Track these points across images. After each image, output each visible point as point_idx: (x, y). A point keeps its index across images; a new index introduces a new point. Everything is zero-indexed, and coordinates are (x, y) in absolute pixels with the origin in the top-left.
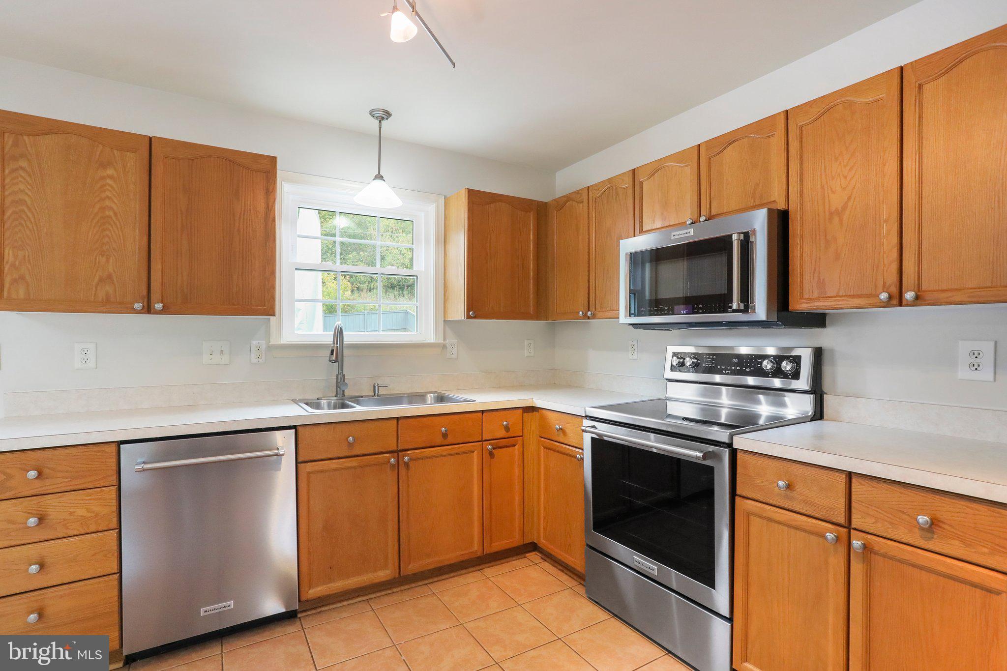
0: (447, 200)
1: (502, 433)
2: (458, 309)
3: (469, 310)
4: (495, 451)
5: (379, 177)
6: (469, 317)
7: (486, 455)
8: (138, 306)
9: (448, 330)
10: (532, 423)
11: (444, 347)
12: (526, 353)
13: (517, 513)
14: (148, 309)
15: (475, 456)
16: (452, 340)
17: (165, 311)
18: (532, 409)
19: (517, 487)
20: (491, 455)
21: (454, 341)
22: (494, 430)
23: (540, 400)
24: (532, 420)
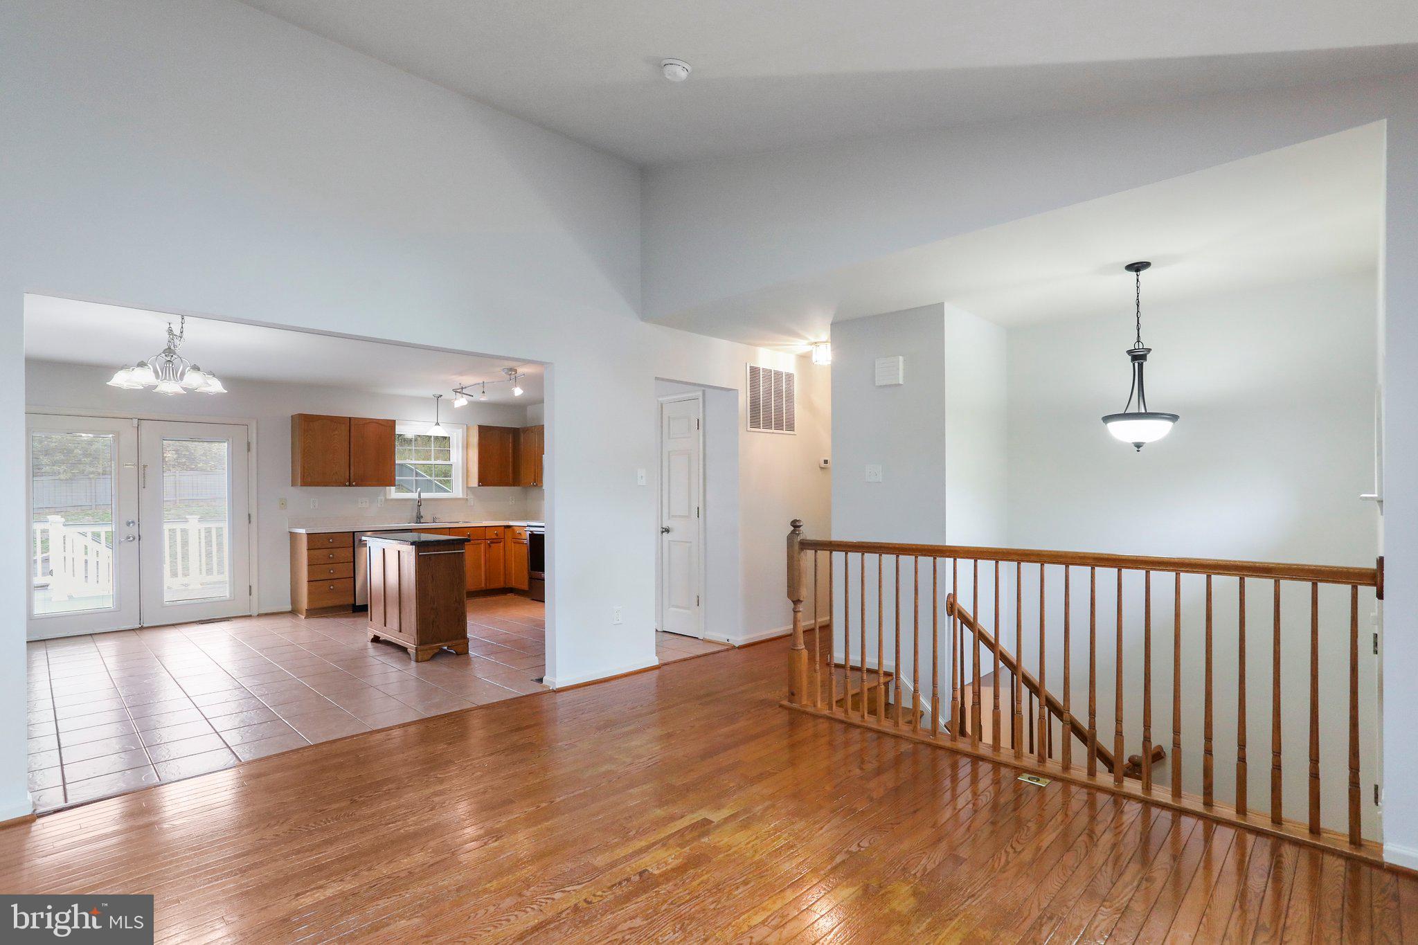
0: (468, 428)
1: (494, 537)
2: (474, 481)
3: (479, 482)
4: (492, 545)
5: (438, 424)
6: (479, 486)
7: (487, 546)
8: (347, 484)
9: (469, 492)
10: (509, 533)
11: (467, 499)
12: (511, 503)
13: (502, 568)
14: (350, 485)
15: (482, 546)
16: (471, 497)
17: (356, 485)
18: (509, 527)
19: (502, 561)
20: (490, 546)
21: (472, 497)
22: (491, 535)
23: (511, 523)
24: (508, 531)
